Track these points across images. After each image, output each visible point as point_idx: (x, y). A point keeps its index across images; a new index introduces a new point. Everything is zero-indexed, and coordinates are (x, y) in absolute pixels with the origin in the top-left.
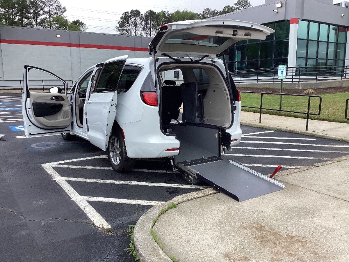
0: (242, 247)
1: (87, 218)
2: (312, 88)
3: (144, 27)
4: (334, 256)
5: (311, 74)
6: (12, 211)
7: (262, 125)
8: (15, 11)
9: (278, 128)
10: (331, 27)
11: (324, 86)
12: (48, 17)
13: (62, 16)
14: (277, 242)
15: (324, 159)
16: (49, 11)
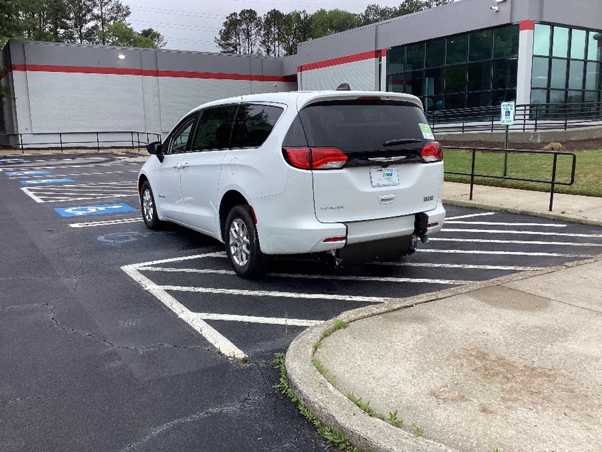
0: (456, 383)
1: (208, 344)
2: (559, 140)
3: (264, 39)
4: (600, 395)
5: (556, 117)
6: (89, 335)
7: (475, 203)
8: (44, 14)
9: (502, 207)
10: (592, 34)
11: (578, 137)
12: (100, 24)
13: (124, 22)
14: (510, 376)
15: (582, 256)
16: (102, 14)
